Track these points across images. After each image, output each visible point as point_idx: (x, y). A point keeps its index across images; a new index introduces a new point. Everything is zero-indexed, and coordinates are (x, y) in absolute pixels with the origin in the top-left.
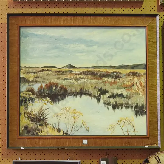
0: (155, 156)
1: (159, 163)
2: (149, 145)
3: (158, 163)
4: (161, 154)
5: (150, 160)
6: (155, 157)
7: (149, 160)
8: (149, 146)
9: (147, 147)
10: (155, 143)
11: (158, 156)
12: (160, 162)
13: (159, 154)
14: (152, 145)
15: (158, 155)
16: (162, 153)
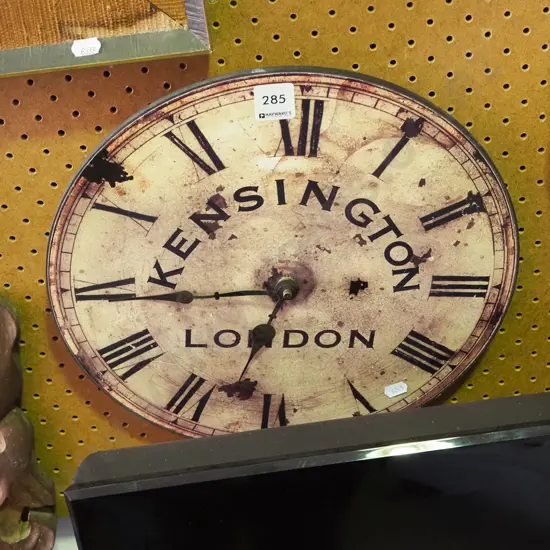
0: (166, 124)
1: (210, 171)
2: (101, 25)
3: (203, 174)
4: (214, 103)
5: (130, 159)
6: (170, 135)
7: (119, 158)
8: (109, 34)
9: (86, 47)
10: (154, 10)
11: (193, 126)
12: (220, 166)
13: (201, 107)
14: (129, 21)
15: (187, 113)
16: (224, 100)
